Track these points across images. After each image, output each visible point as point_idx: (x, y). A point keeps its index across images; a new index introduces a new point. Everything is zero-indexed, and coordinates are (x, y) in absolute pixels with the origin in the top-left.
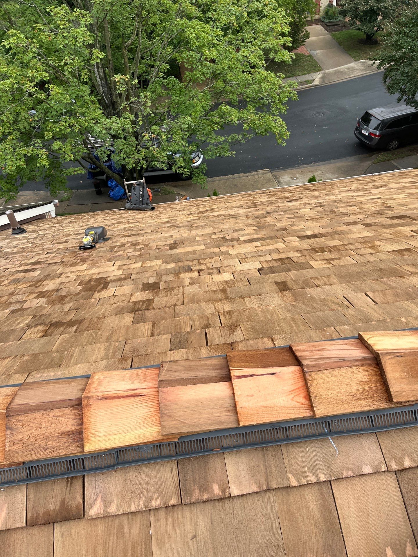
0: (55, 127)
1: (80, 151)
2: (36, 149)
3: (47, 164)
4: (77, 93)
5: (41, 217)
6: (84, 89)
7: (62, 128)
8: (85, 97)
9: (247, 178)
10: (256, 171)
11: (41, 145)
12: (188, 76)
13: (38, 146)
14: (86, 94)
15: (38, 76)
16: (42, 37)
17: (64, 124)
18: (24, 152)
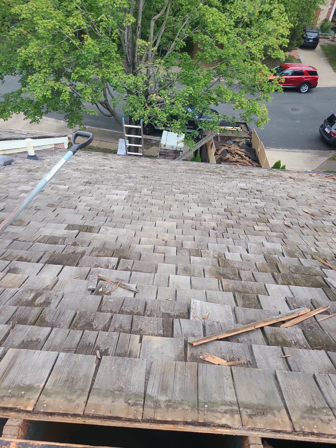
0: (81, 71)
1: (98, 97)
2: (62, 85)
4: (107, 48)
7: (87, 74)
12: (198, 55)
18: (52, 85)
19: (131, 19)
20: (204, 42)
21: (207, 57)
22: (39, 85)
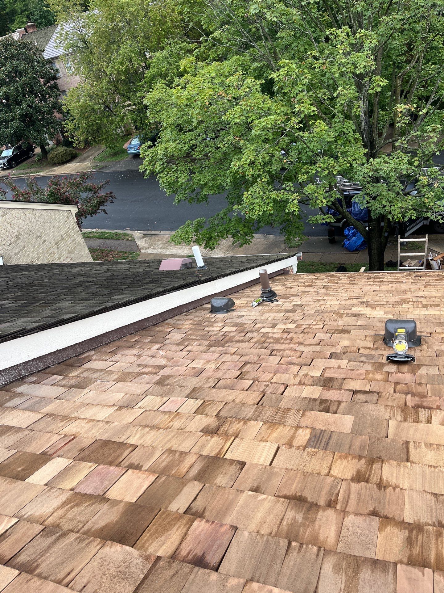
0: (310, 169)
1: (332, 197)
2: (286, 193)
3: (297, 210)
5: (284, 272)
6: (349, 125)
7: (319, 169)
8: (349, 134)
11: (292, 189)
13: (290, 190)
14: (351, 130)
15: (305, 110)
16: (316, 65)
17: (322, 165)
18: (274, 196)
19: (381, 83)
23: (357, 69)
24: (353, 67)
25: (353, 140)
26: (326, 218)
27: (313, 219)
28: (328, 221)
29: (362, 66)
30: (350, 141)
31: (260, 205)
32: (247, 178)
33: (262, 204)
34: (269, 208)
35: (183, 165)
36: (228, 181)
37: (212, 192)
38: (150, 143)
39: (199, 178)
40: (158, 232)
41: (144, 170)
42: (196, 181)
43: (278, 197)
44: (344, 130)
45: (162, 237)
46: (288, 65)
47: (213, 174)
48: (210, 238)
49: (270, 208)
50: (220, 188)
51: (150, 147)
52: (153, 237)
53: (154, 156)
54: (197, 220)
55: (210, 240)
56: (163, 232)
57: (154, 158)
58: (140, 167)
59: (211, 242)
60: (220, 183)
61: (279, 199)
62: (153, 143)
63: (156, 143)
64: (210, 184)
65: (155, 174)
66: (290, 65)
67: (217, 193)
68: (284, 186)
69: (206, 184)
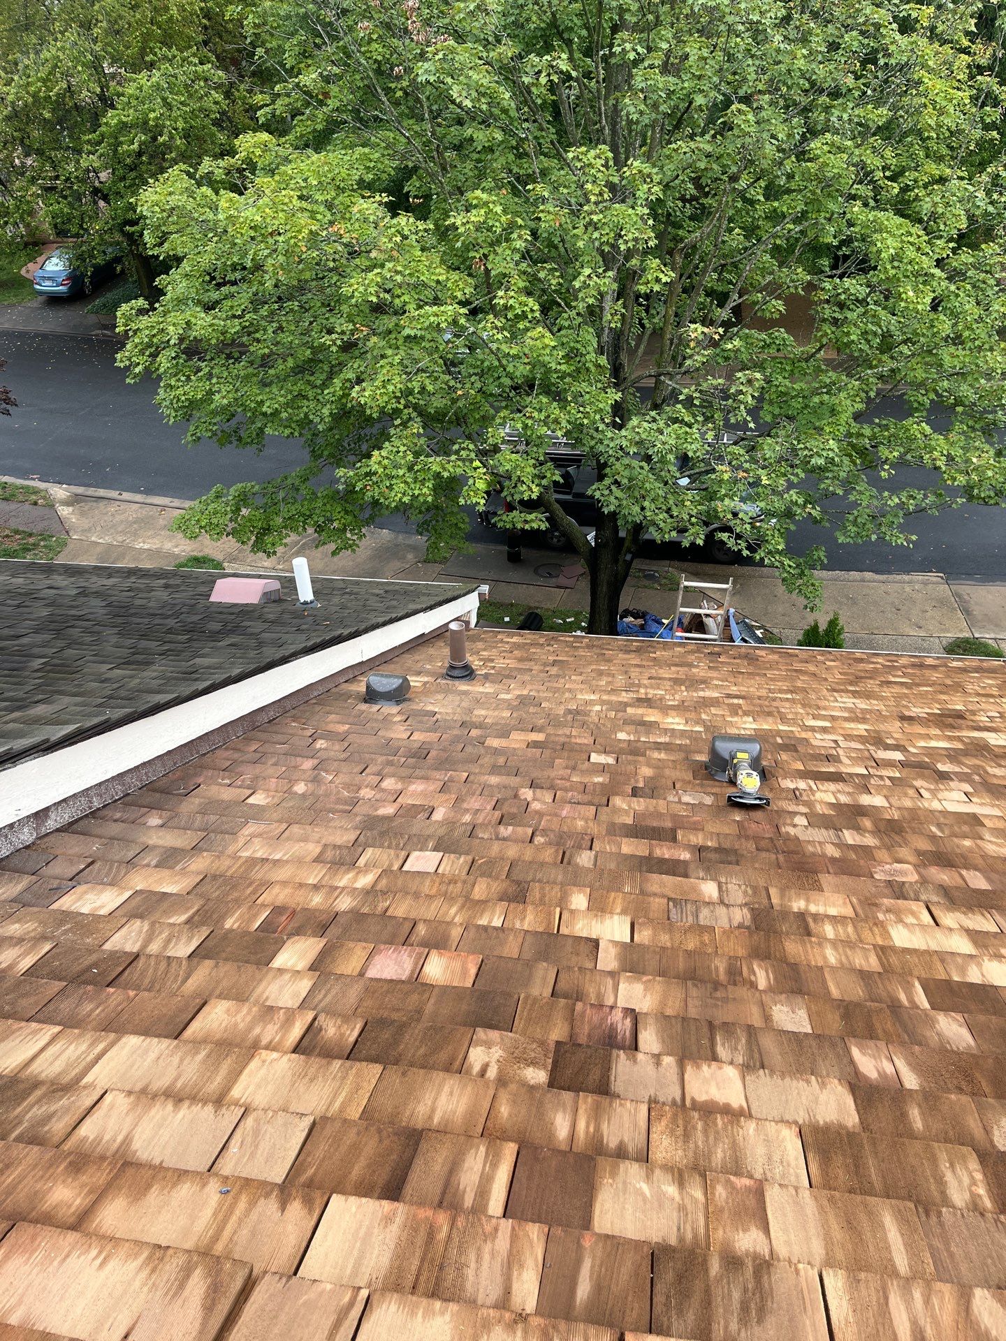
2: (461, 463)
3: (483, 501)
9: (883, 587)
10: (908, 572)
13: (468, 456)
16: (541, 215)
17: (536, 414)
18: (435, 468)
19: (661, 276)
20: (843, 297)
21: (853, 337)
22: (401, 472)
23: (621, 241)
24: (612, 235)
25: (593, 369)
26: (532, 521)
27: (504, 518)
28: (535, 526)
29: (630, 236)
30: (588, 370)
31: (406, 482)
32: (368, 412)
33: (409, 480)
34: (425, 490)
35: (223, 365)
36: (326, 411)
37: (287, 432)
38: (141, 302)
39: (259, 398)
40: (113, 494)
41: (127, 363)
42: (253, 405)
43: (444, 469)
44: (579, 346)
45: (124, 506)
46: (486, 204)
47: (291, 392)
48: (267, 530)
49: (426, 492)
50: (306, 423)
51: (142, 312)
52: (102, 504)
53: (154, 336)
54: (239, 485)
55: (264, 535)
56: (126, 495)
57: (155, 340)
58: (118, 356)
59: (268, 539)
60: (306, 415)
61: (446, 474)
62: (151, 304)
63: (157, 305)
64: (284, 415)
65: (154, 376)
66: (491, 206)
67: (296, 434)
68: (456, 447)
69: (276, 413)
